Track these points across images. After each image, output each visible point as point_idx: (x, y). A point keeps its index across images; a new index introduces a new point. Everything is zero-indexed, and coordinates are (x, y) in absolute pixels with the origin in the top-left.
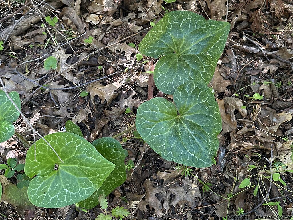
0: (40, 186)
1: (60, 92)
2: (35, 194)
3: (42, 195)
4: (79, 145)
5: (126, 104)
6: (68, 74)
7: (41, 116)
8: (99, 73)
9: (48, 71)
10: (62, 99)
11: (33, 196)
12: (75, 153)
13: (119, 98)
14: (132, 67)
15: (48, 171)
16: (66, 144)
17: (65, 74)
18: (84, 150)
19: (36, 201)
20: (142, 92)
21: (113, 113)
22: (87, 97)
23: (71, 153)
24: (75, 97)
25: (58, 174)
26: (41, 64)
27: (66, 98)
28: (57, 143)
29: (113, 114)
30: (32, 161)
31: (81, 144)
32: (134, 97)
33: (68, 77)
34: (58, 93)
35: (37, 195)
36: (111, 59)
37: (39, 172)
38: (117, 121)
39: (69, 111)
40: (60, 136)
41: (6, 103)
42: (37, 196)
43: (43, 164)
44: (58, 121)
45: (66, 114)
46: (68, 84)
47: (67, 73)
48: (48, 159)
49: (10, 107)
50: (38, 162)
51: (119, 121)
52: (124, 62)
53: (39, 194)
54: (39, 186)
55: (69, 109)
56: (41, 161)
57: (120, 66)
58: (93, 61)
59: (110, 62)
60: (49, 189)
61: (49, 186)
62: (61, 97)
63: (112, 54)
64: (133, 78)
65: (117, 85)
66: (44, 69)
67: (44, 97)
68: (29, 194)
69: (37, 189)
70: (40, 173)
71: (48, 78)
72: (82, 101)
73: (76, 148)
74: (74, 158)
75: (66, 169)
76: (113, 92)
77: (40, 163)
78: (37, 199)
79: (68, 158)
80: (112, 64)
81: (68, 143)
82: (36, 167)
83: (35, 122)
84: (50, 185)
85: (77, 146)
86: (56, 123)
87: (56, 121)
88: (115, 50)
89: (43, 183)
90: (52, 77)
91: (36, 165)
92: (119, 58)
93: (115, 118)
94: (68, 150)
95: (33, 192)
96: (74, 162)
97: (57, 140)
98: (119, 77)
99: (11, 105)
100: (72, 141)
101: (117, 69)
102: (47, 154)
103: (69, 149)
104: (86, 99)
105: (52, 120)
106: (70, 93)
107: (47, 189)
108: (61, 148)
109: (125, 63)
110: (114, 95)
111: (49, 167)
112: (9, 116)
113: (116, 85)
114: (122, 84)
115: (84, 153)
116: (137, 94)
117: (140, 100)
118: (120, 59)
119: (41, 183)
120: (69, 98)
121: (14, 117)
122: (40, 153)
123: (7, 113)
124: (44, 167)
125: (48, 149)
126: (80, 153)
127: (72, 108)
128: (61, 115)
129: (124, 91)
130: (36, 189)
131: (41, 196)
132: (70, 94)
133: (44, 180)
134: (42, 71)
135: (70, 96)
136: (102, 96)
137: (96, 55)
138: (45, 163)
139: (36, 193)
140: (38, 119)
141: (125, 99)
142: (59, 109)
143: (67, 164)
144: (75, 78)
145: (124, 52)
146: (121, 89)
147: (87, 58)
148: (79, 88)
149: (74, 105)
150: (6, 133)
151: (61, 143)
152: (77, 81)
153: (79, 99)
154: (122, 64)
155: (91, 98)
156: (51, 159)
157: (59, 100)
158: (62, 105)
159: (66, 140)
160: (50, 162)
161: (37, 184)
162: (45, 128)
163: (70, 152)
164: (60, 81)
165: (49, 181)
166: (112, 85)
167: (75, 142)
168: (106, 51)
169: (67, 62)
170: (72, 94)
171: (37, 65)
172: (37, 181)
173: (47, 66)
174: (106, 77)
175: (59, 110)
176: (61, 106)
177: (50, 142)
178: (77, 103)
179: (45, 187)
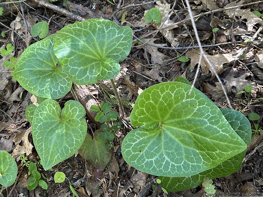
0: (137, 142)
1: (155, 50)
2: (129, 149)
3: (137, 153)
4: (201, 106)
5: (234, 84)
6: (169, 32)
7: (128, 72)
8: (207, 39)
9: (144, 26)
10: (156, 60)
11: (127, 150)
12: (193, 115)
13: (226, 75)
14: (254, 40)
15: (152, 127)
16: (184, 101)
17: (166, 32)
18: (207, 114)
19: (129, 157)
20: (260, 74)
21: (216, 90)
22: (184, 65)
23: (187, 114)
24: (169, 62)
25: (160, 135)
26: (138, 16)
27: (161, 59)
28: (173, 96)
29: (215, 92)
30: (140, 108)
31: (205, 106)
32: (248, 78)
33: (168, 36)
34: (153, 51)
35: (131, 150)
36: (226, 25)
37: (143, 124)
38: (217, 102)
39: (161, 75)
40: (181, 88)
41: (115, 39)
42: (132, 152)
43: (149, 116)
44: (146, 83)
45: (157, 76)
46: (166, 44)
47: (169, 30)
48: (155, 113)
49: (119, 43)
50: (145, 112)
51: (220, 102)
52: (243, 32)
53: (134, 149)
54: (136, 140)
55: (161, 72)
56: (148, 112)
57: (235, 36)
58: (202, 23)
59: (225, 28)
60: (146, 148)
61: (147, 145)
62: (154, 57)
63: (229, 20)
64: (248, 55)
65: (230, 58)
66: (140, 23)
67: (134, 54)
68: (123, 146)
69: (134, 144)
70: (144, 126)
71: (142, 34)
72: (177, 67)
73: (196, 109)
74: (189, 121)
75: (172, 132)
76: (222, 66)
77: (147, 114)
78: (131, 155)
79: (179, 119)
80: (225, 32)
81: (187, 100)
82: (142, 116)
83: (121, 77)
84: (149, 145)
85: (198, 107)
86: (143, 84)
87: (144, 82)
88: (235, 15)
89: (141, 139)
90: (148, 32)
91: (143, 115)
92: (237, 26)
93: (216, 96)
94: (184, 109)
95: (129, 145)
96: (186, 126)
97: (175, 92)
98: (230, 50)
99: (120, 42)
100: (193, 99)
101: (230, 39)
102: (157, 106)
103: (186, 107)
104: (183, 66)
105: (139, 80)
106: (165, 54)
107: (144, 147)
108: (175, 104)
109: (243, 34)
110: (222, 69)
111: (154, 123)
112: (115, 54)
113: (227, 58)
114: (235, 58)
115: (206, 118)
116: (252, 75)
117: (256, 84)
118: (237, 28)
119: (140, 138)
120: (163, 60)
121: (120, 56)
122: (151, 101)
123: (114, 49)
124: (149, 120)
125: (160, 100)
126: (201, 116)
127: (164, 72)
128: (152, 77)
129: (234, 67)
130: (132, 143)
131: (135, 153)
132: (165, 56)
133: (144, 136)
134: (138, 24)
135: (164, 59)
136: (206, 67)
137: (207, 17)
138: (151, 116)
139: (131, 147)
140: (125, 74)
141: (235, 77)
142: (150, 69)
143: (175, 126)
144: (175, 39)
145: (246, 20)
146: (231, 65)
147: (197, 18)
148: (177, 52)
149: (167, 69)
150: (110, 71)
151: (178, 97)
152: (177, 43)
153: (174, 65)
154: (240, 35)
155: (190, 66)
156: (159, 114)
157: (152, 60)
158: (155, 66)
159: (185, 95)
160: (156, 117)
161: (134, 138)
162: (132, 86)
163: (185, 112)
164: (157, 39)
165: (149, 139)
166: (223, 56)
167: (197, 101)
168: (222, 15)
169: (171, 18)
170: (167, 57)
171: (133, 17)
172: (135, 134)
173: (148, 17)
174: (217, 45)
175: (150, 71)
176: (153, 66)
177: (166, 91)
178: (171, 69)
179: (143, 145)
